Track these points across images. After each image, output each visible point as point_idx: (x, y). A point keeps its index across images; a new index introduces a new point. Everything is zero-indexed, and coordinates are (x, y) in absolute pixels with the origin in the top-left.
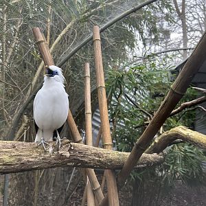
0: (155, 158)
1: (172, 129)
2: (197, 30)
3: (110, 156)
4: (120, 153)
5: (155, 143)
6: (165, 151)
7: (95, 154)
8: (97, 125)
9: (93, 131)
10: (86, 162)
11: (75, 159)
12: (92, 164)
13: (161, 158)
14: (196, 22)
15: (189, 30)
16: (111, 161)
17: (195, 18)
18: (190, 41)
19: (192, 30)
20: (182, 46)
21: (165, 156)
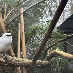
0: (46, 63)
1: (54, 51)
2: (68, 12)
3: (24, 62)
4: (29, 60)
5: (48, 56)
6: (52, 60)
7: (17, 61)
10: (13, 64)
11: (7, 63)
12: (15, 65)
13: (49, 63)
14: (67, 8)
15: (65, 11)
16: (24, 63)
17: (67, 7)
18: (65, 16)
19: (66, 12)
20: (62, 18)
21: (51, 62)
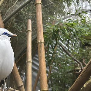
8: (36, 68)
9: (32, 73)
